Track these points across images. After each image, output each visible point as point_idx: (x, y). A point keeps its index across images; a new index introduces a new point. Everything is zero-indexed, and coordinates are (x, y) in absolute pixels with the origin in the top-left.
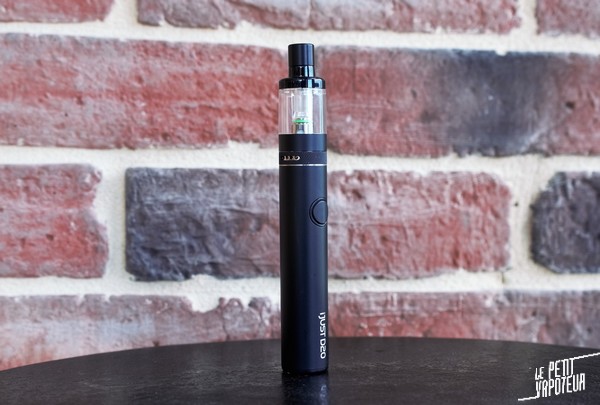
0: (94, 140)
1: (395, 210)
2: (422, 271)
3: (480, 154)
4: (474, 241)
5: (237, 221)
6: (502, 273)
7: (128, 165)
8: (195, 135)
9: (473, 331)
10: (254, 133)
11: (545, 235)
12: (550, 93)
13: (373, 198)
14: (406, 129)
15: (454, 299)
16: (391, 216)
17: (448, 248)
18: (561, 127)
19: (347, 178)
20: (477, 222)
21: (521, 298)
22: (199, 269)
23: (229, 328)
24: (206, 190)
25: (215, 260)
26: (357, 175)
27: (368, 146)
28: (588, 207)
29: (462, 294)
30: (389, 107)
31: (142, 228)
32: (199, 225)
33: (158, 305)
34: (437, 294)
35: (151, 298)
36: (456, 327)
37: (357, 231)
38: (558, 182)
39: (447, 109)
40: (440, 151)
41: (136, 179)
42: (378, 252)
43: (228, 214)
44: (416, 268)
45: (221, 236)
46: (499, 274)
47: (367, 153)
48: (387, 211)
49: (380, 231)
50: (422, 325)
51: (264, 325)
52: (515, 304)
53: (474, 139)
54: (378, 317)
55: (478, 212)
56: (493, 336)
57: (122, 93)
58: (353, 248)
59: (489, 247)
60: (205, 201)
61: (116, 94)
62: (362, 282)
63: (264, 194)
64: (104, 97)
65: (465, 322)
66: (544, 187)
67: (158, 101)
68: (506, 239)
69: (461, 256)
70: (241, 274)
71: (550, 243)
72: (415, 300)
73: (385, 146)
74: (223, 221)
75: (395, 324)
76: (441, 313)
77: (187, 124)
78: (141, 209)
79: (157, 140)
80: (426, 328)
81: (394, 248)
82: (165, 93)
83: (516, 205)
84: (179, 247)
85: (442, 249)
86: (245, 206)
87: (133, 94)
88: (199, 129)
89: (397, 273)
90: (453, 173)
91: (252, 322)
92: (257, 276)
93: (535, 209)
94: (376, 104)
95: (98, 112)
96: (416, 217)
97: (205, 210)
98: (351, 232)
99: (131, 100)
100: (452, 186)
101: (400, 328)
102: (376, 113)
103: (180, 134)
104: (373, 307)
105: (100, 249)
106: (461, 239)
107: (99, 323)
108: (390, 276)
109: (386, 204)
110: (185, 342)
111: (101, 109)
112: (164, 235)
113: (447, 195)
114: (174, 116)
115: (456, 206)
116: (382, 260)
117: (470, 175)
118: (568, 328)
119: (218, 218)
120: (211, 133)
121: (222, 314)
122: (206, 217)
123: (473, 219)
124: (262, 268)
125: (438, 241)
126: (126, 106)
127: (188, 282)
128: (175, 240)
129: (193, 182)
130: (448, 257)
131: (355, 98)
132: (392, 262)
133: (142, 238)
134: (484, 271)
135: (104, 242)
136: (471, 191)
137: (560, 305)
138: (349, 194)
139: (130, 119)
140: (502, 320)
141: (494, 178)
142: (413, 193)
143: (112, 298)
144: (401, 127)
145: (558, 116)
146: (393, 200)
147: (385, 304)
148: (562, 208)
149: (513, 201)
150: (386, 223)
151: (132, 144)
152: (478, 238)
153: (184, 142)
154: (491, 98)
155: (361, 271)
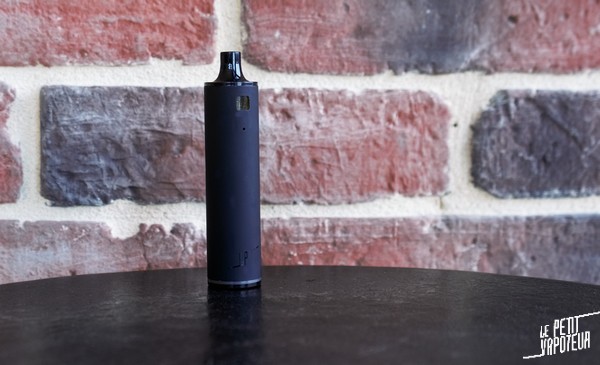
0: (7, 56)
1: (327, 131)
2: (355, 195)
3: (416, 71)
4: (410, 164)
5: (158, 143)
6: (441, 198)
7: (43, 84)
8: (114, 50)
9: (409, 260)
10: (177, 49)
11: (486, 157)
12: (491, 7)
13: (303, 119)
14: (338, 45)
15: (390, 225)
16: (322, 137)
17: (383, 171)
18: (504, 42)
19: (276, 97)
20: (414, 143)
21: (460, 224)
22: (118, 194)
23: (150, 256)
24: (126, 110)
25: (135, 184)
26: (286, 93)
27: (298, 62)
28: (532, 127)
29: (398, 220)
30: (320, 22)
31: (58, 151)
32: (118, 147)
33: (74, 231)
34: (371, 220)
35: (67, 224)
36: (391, 254)
37: (286, 153)
38: (500, 101)
39: (382, 24)
40: (375, 68)
41: (51, 97)
42: (308, 176)
43: (149, 135)
44: (349, 193)
45: (142, 158)
46: (437, 198)
47: (297, 71)
48: (318, 132)
49: (310, 153)
50: (355, 253)
51: (188, 253)
52: (454, 231)
53: (410, 55)
54: (309, 245)
55: (415, 133)
56: (430, 265)
57: (37, 7)
58: (282, 171)
59: (426, 170)
60: (124, 121)
61: (31, 8)
62: (291, 207)
63: (187, 114)
64: (17, 11)
65: (401, 250)
66: (485, 106)
67: (74, 15)
68: (445, 162)
69: (396, 179)
70: (163, 198)
71: (491, 165)
72: (348, 226)
73: (315, 63)
74: (143, 142)
75: (326, 252)
76: (375, 240)
77: (106, 38)
78: (56, 130)
79: (75, 57)
80: (360, 256)
81: (326, 171)
82: (82, 7)
83: (455, 125)
84: (97, 170)
85: (377, 172)
86: (167, 127)
87: (49, 7)
88: (118, 45)
89: (329, 198)
90: (389, 91)
91: (175, 250)
92: (180, 201)
93: (476, 130)
94: (307, 18)
95: (11, 26)
96: (349, 139)
97: (125, 131)
98: (280, 154)
99: (46, 15)
100: (387, 106)
101: (333, 255)
102: (306, 28)
103: (98, 50)
104: (304, 234)
105: (13, 173)
106: (397, 162)
107: (12, 251)
108: (321, 201)
109: (317, 124)
110: (103, 271)
111: (14, 24)
112: (81, 157)
113: (381, 114)
114: (92, 31)
115: (391, 126)
116: (313, 184)
117: (406, 93)
118: (511, 256)
119: (139, 139)
120: (130, 50)
121: (143, 241)
122: (125, 139)
123: (409, 140)
124: (185, 193)
125: (373, 163)
126: (41, 20)
127: (107, 207)
128: (92, 163)
129: (112, 101)
130: (383, 180)
131: (284, 12)
132: (324, 187)
133: (58, 161)
134: (421, 195)
135: (17, 165)
136: (407, 110)
137: (502, 232)
138: (278, 114)
139: (45, 34)
140: (440, 248)
141: (432, 96)
142: (346, 112)
143: (26, 224)
144: (333, 43)
145: (500, 31)
146: (324, 120)
147: (316, 230)
148: (505, 129)
149: (452, 121)
150: (317, 145)
151: (47, 61)
152: (414, 161)
153: (103, 60)
154: (428, 11)
155: (291, 196)
